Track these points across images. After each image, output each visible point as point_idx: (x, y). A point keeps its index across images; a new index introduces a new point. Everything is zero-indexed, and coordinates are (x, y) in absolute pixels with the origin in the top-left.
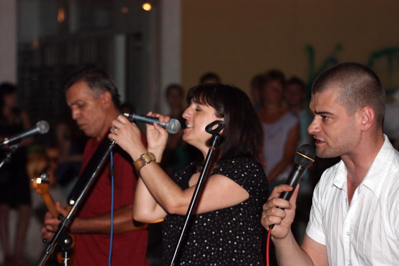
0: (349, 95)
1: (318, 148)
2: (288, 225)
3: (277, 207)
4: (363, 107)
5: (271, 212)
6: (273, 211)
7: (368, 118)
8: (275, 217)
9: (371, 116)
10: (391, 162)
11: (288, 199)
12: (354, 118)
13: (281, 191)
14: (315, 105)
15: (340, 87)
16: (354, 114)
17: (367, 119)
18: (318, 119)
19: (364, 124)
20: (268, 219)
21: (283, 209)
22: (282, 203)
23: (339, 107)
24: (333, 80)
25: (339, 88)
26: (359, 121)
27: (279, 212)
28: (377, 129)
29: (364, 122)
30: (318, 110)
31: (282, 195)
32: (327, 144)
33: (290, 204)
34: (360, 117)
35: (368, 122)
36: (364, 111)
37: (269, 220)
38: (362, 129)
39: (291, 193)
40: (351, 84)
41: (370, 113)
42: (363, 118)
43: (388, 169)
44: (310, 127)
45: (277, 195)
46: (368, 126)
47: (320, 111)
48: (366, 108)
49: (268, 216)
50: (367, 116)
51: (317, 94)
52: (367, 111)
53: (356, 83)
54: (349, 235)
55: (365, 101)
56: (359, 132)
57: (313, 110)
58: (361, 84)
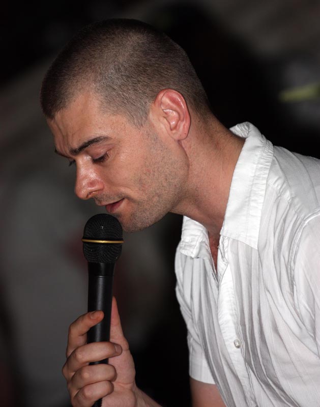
0: (120, 86)
1: (119, 215)
2: (129, 386)
3: (92, 363)
4: (154, 97)
5: (82, 378)
6: (87, 375)
7: (176, 111)
8: (94, 386)
9: (178, 104)
10: (267, 172)
11: (105, 338)
12: (152, 126)
13: (86, 330)
14: (65, 138)
15: (95, 81)
16: (146, 118)
17: (175, 114)
18: (84, 164)
19: (176, 127)
20: (84, 394)
21: (105, 361)
22: (98, 351)
23: (114, 118)
24: (74, 76)
25: (93, 85)
26: (162, 126)
27: (101, 372)
28: (205, 122)
29: (173, 123)
30: (76, 145)
31: (90, 337)
32: (129, 199)
33: (114, 344)
34: (162, 119)
35: (179, 119)
36: (161, 103)
37: (86, 398)
38: (176, 137)
39: (106, 324)
40: (112, 66)
41: (173, 100)
42: (166, 116)
43: (264, 187)
44: (78, 187)
45: (82, 340)
46: (184, 126)
47: (81, 144)
48: (161, 95)
49: (81, 389)
50: (172, 109)
51: (58, 116)
52: (166, 100)
53: (121, 59)
54: (238, 347)
55: (155, 83)
56: (174, 146)
57: (67, 151)
58: (131, 55)
